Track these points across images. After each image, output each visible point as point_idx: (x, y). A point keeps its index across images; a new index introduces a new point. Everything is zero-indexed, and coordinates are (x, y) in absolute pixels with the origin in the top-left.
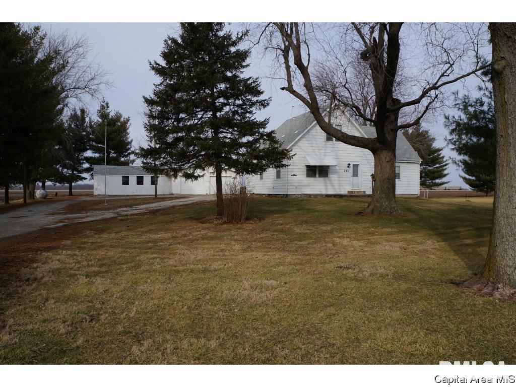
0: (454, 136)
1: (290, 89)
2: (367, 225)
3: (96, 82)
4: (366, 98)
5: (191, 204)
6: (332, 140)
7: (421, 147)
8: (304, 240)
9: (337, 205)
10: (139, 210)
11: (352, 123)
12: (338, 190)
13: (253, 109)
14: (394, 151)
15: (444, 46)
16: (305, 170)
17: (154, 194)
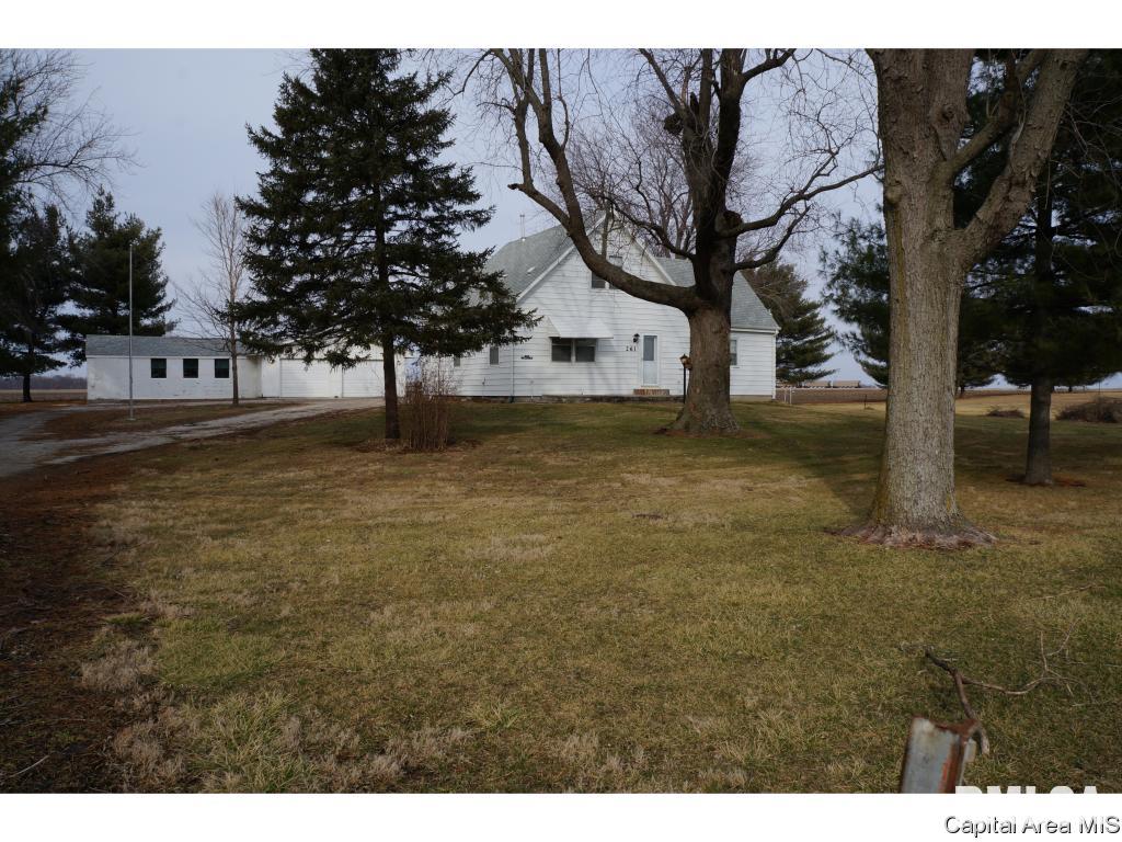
0: (834, 291)
1: (527, 188)
2: (678, 452)
3: (96, 152)
4: (668, 198)
5: (316, 417)
6: (603, 287)
7: (778, 300)
8: (569, 478)
9: (616, 416)
10: (212, 429)
11: (648, 259)
12: (615, 387)
13: (457, 228)
14: (727, 311)
15: (822, 119)
16: (548, 345)
17: (232, 396)
